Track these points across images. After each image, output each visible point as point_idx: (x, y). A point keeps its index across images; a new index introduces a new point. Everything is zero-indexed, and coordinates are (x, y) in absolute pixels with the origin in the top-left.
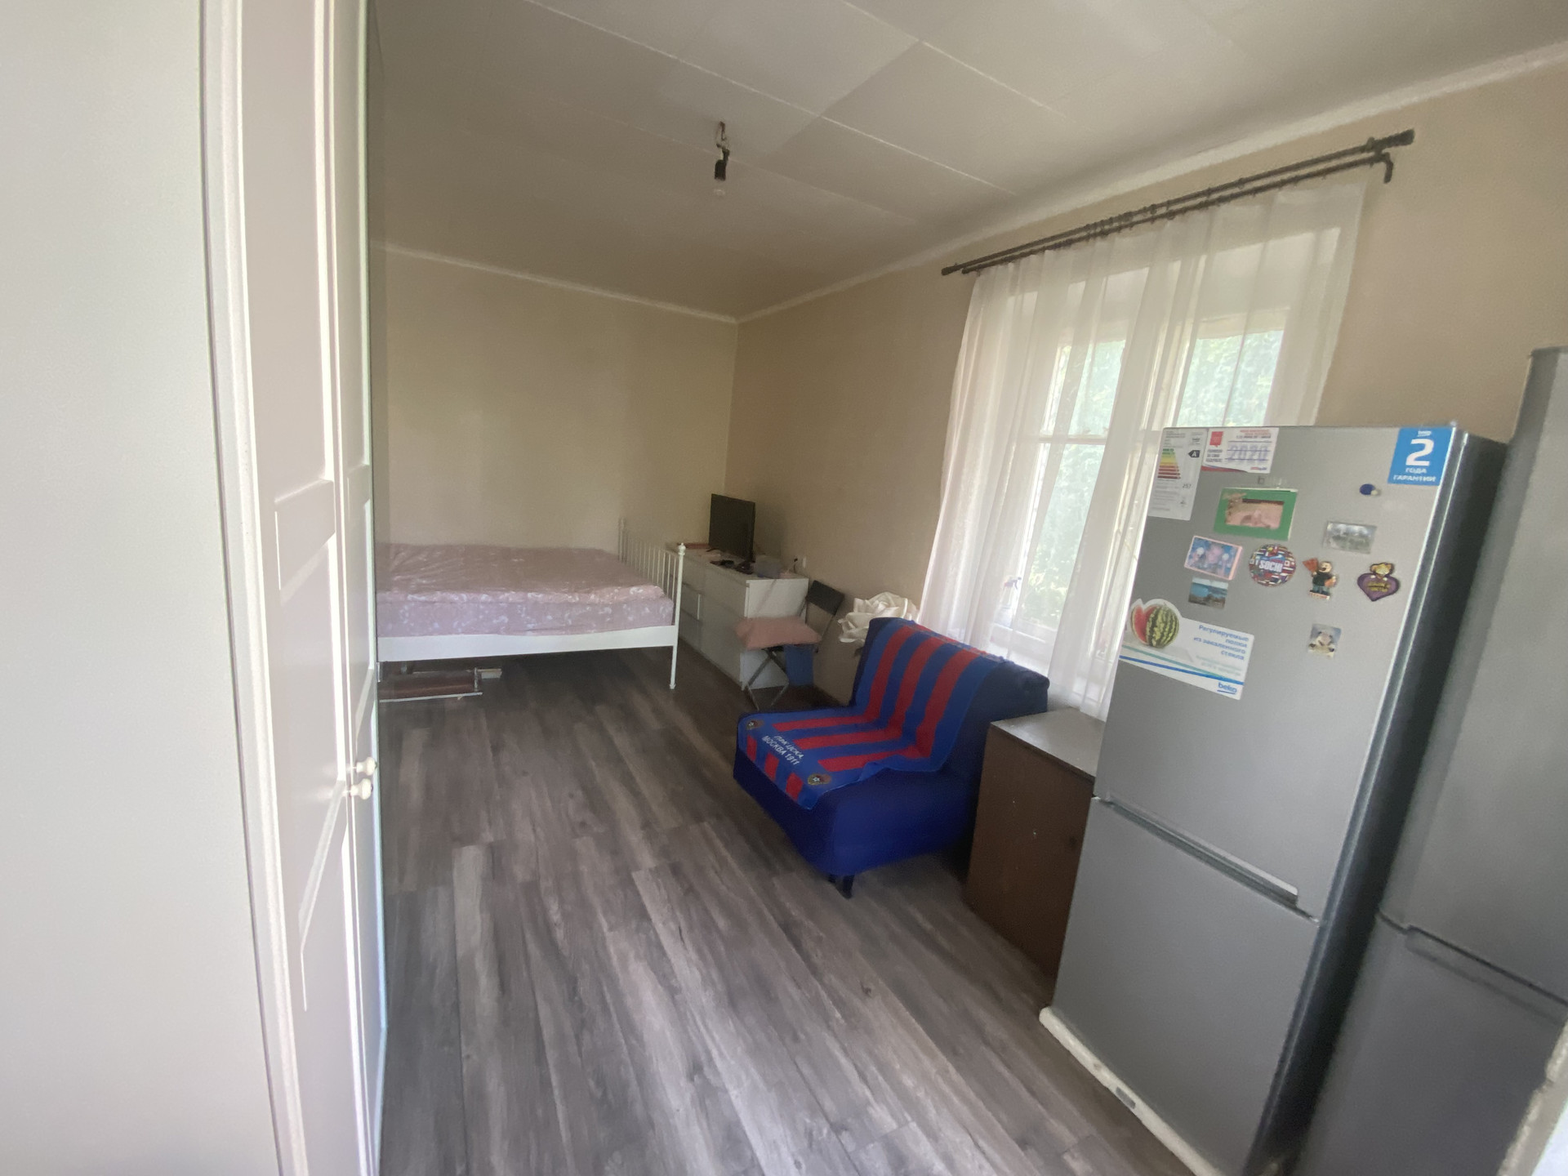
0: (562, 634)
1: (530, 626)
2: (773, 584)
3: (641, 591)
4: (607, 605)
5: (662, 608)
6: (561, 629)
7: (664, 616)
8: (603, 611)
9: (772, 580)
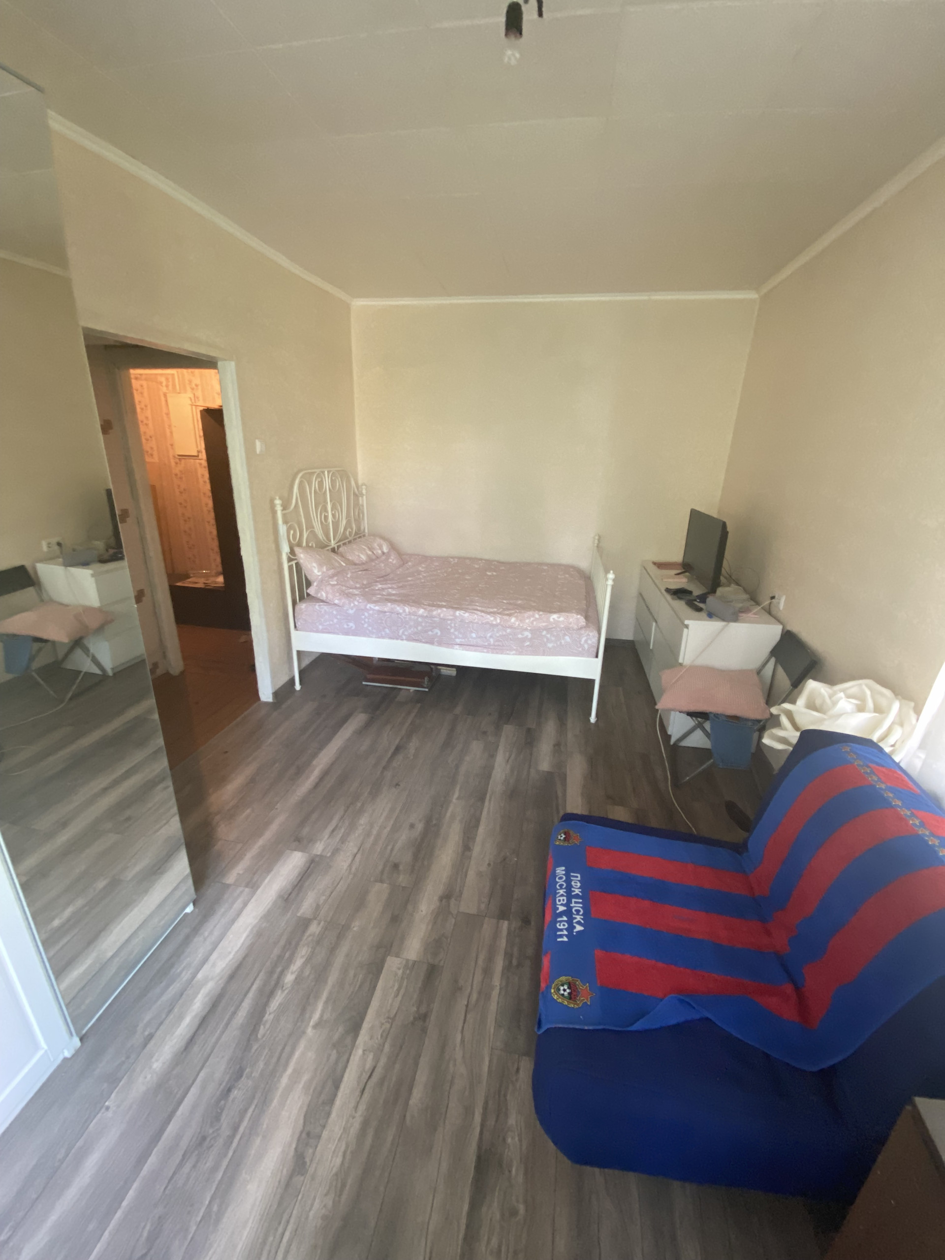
0: (484, 652)
1: (458, 641)
2: (724, 627)
3: (561, 619)
4: (526, 629)
5: (583, 639)
6: (485, 647)
7: (586, 646)
8: (522, 635)
9: (723, 623)
